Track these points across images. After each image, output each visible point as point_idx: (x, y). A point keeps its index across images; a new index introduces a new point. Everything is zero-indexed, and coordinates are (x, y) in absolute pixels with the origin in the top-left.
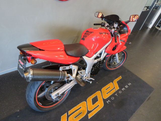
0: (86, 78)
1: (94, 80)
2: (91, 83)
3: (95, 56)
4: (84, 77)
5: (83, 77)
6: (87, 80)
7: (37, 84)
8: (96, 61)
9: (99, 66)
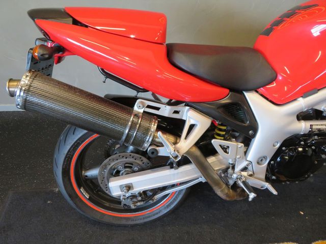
0: (245, 174)
1: (275, 192)
2: (250, 199)
3: (302, 104)
4: (237, 169)
5: (233, 168)
6: (244, 183)
7: (74, 134)
8: (304, 127)
9: (313, 150)
